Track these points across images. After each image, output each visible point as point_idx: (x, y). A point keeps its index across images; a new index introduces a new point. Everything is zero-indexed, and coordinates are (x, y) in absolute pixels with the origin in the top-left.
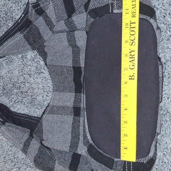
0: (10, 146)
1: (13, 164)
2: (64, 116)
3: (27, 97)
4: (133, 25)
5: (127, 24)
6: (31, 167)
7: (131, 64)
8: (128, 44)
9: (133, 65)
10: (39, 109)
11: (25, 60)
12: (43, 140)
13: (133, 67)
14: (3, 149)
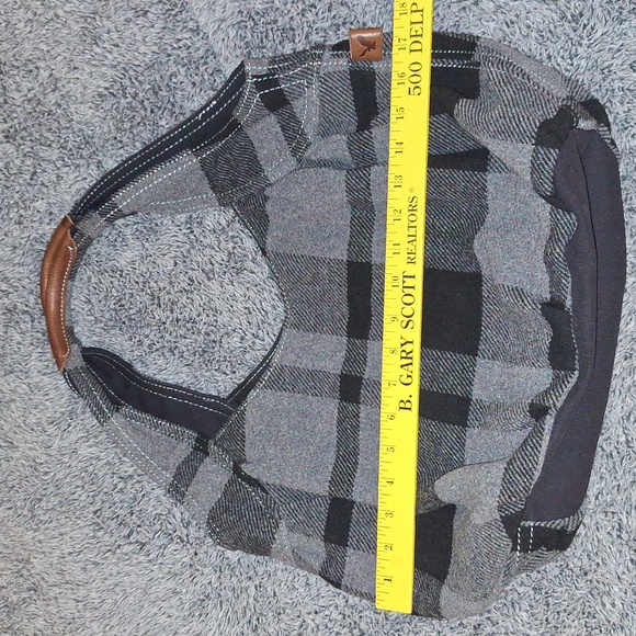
0: (120, 478)
1: (126, 532)
2: (310, 397)
3: (194, 336)
4: (409, 282)
5: (395, 278)
6: (182, 541)
7: (405, 372)
8: (397, 324)
9: (408, 376)
10: (225, 373)
11: (197, 231)
12: (244, 461)
13: (409, 380)
14: (94, 487)
